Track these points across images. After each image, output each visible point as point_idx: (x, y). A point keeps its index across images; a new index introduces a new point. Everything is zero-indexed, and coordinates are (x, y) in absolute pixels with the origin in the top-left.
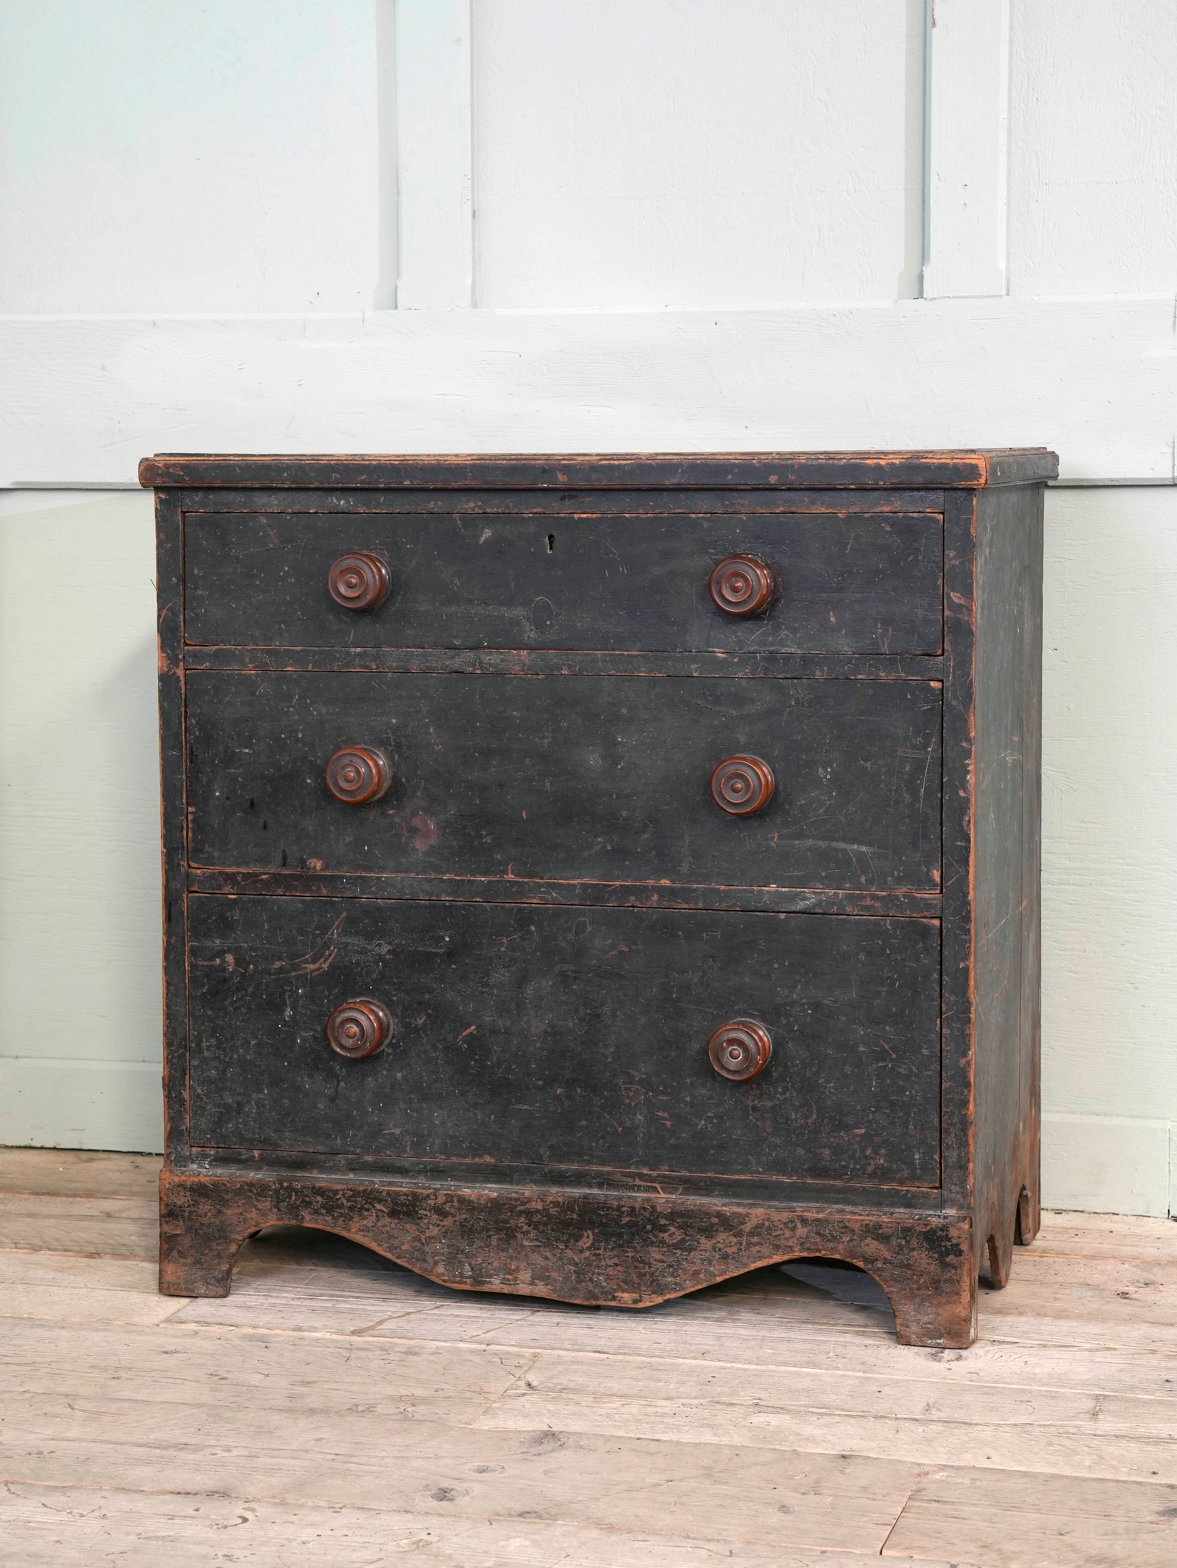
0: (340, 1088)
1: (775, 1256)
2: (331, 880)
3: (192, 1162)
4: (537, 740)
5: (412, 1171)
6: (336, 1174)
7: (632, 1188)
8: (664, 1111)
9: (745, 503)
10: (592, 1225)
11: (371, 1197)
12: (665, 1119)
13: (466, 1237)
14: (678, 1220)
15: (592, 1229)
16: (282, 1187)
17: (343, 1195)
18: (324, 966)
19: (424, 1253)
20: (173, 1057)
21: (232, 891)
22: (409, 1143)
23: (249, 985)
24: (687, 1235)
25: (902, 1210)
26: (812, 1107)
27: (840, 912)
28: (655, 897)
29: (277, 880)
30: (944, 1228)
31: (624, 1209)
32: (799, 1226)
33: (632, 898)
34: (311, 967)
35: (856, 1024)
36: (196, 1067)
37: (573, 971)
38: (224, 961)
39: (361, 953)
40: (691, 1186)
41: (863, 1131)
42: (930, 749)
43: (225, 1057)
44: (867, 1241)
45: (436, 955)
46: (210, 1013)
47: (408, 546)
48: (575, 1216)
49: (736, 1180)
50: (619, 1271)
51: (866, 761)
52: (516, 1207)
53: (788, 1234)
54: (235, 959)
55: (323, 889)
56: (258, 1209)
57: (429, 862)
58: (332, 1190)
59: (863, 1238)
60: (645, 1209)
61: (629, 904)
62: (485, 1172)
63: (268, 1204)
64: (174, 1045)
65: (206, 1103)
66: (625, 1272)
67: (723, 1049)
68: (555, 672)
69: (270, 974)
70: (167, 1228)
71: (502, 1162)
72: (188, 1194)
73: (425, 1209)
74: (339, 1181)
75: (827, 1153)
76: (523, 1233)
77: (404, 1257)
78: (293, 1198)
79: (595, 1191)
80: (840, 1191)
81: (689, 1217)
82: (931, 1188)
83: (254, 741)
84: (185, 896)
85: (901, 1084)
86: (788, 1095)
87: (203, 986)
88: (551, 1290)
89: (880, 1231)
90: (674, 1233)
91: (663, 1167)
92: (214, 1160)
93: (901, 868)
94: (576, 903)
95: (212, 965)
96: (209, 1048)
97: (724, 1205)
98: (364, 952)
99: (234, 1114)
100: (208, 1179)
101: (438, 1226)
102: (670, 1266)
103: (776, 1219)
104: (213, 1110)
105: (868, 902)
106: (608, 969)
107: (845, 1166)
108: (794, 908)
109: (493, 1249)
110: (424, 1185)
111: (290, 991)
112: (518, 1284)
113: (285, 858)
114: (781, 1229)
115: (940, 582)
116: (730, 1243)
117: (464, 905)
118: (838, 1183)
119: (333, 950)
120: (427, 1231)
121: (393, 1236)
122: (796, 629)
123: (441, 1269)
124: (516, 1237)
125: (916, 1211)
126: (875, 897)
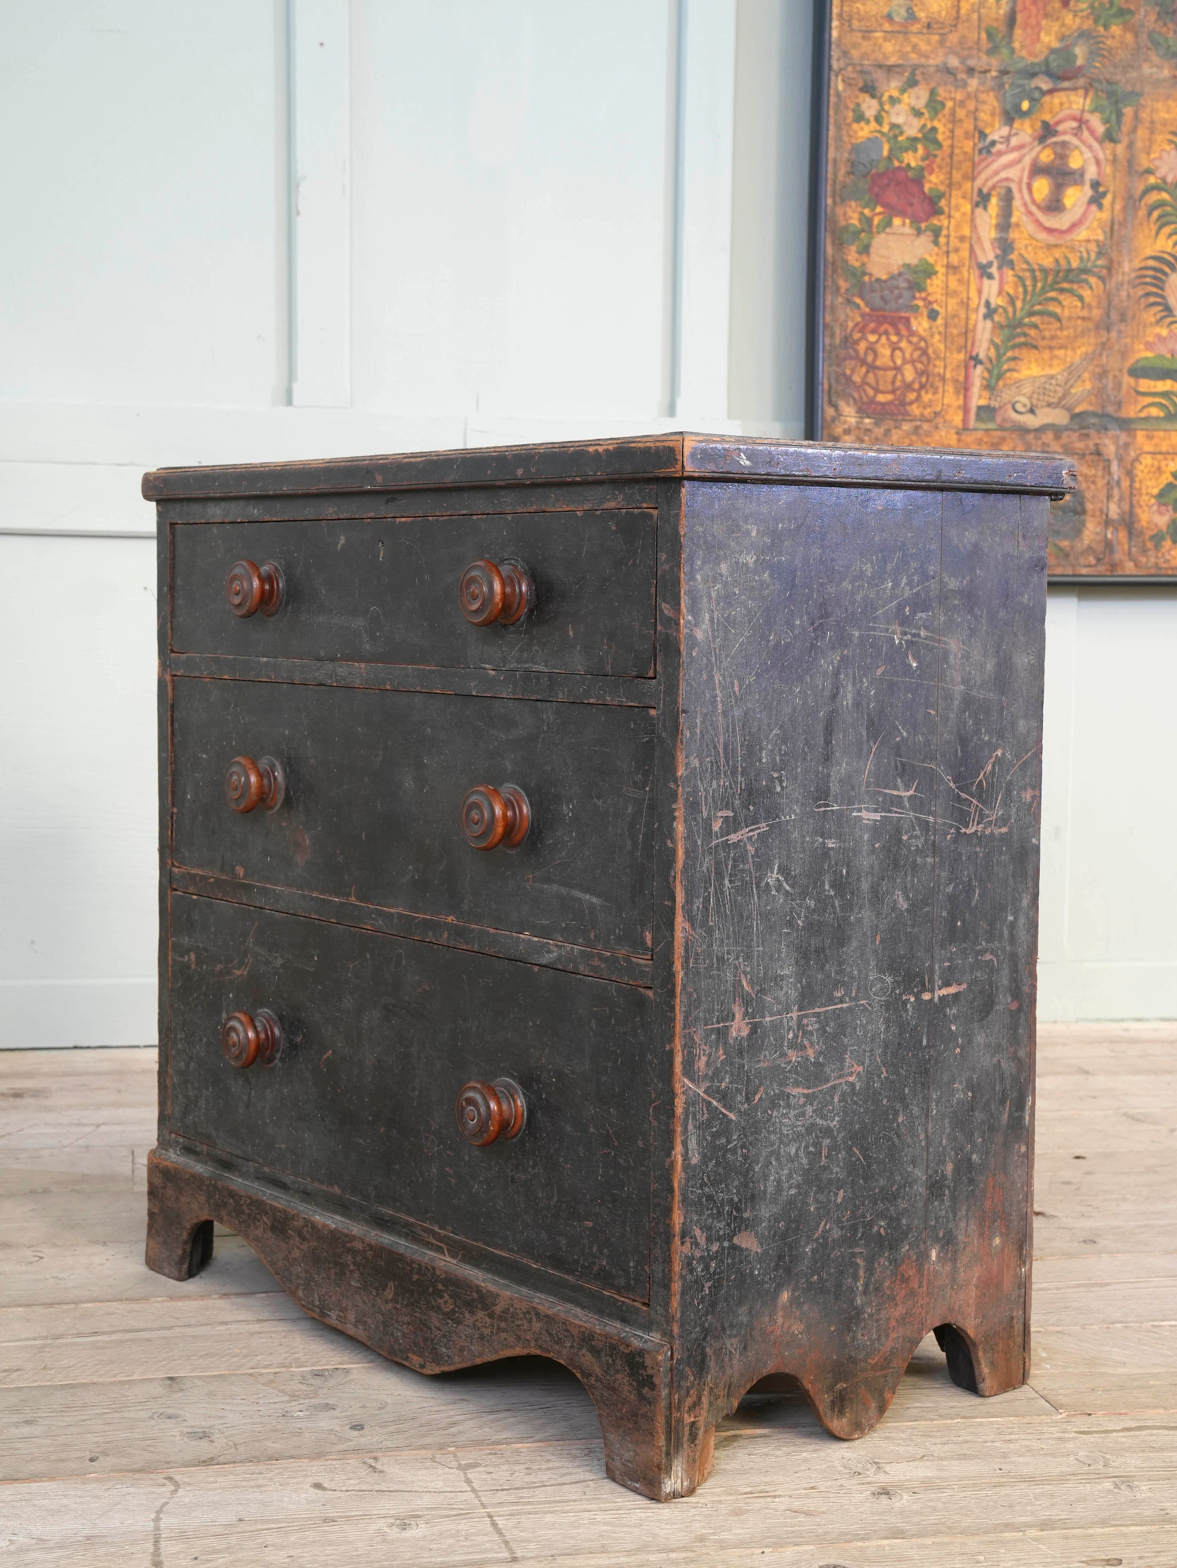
2: (248, 888)
3: (171, 1148)
4: (372, 757)
5: (288, 1188)
6: (247, 1180)
7: (424, 1244)
8: (450, 1167)
10: (393, 1276)
11: (262, 1208)
12: (451, 1176)
13: (316, 1265)
14: (450, 1288)
15: (394, 1281)
16: (213, 1184)
17: (246, 1202)
18: (244, 973)
19: (292, 1273)
21: (194, 892)
22: (290, 1161)
23: (203, 984)
24: (456, 1305)
25: (616, 1323)
26: (553, 1188)
27: (575, 971)
28: (445, 935)
29: (219, 884)
30: (641, 1353)
31: (415, 1265)
32: (534, 1319)
33: (430, 933)
34: (238, 972)
35: (588, 1100)
36: (174, 1057)
37: (394, 1006)
38: (189, 959)
40: (467, 1254)
41: (591, 1224)
42: (646, 789)
43: (189, 1051)
44: (583, 1351)
45: (309, 973)
46: (182, 1006)
47: (295, 555)
48: (383, 1264)
49: (498, 1255)
50: (410, 1331)
51: (598, 798)
52: (346, 1242)
53: (526, 1325)
54: (195, 957)
55: (244, 897)
56: (200, 1202)
57: (304, 878)
58: (240, 1195)
59: (580, 1346)
60: (429, 1269)
61: (429, 940)
63: (205, 1198)
65: (178, 1093)
66: (414, 1333)
67: (464, 1109)
68: (382, 687)
69: (215, 975)
70: (151, 1206)
71: (345, 1195)
72: (163, 1176)
73: (291, 1230)
74: (244, 1187)
75: (563, 1242)
76: (350, 1271)
77: (280, 1274)
78: (218, 1197)
79: (403, 1242)
80: (571, 1288)
81: (459, 1287)
82: (641, 1304)
83: (209, 747)
84: (169, 892)
85: (621, 1177)
86: (536, 1170)
87: (178, 980)
88: (368, 1337)
89: (593, 1343)
90: (447, 1301)
91: (448, 1228)
92: (182, 1148)
93: (621, 926)
94: (394, 933)
95: (184, 962)
96: (181, 1040)
97: (483, 1279)
98: (267, 963)
99: (193, 1107)
100: (176, 1165)
101: (299, 1248)
102: (444, 1336)
103: (518, 1306)
104: (182, 1100)
105: (596, 962)
106: (416, 1007)
107: (576, 1261)
108: (541, 962)
109: (332, 1282)
110: (293, 1204)
111: (225, 994)
112: (347, 1322)
113: (223, 863)
114: (521, 1319)
115: (653, 590)
116: (486, 1323)
117: (325, 925)
118: (571, 1279)
119: (250, 959)
120: (293, 1251)
121: (273, 1251)
122: (544, 644)
123: (301, 1293)
124: (346, 1274)
125: (626, 1328)
126: (601, 958)
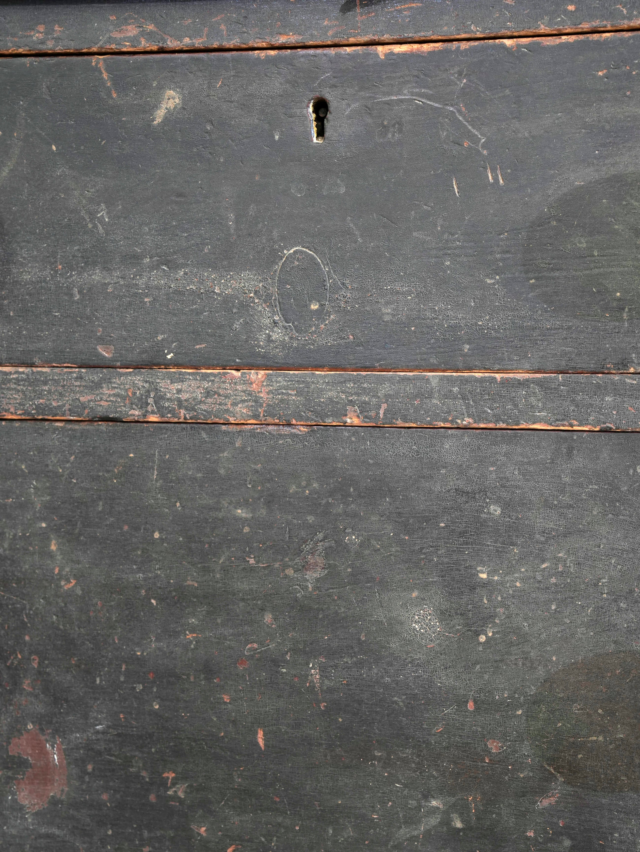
4: (290, 572)
57: (48, 836)
68: (329, 421)
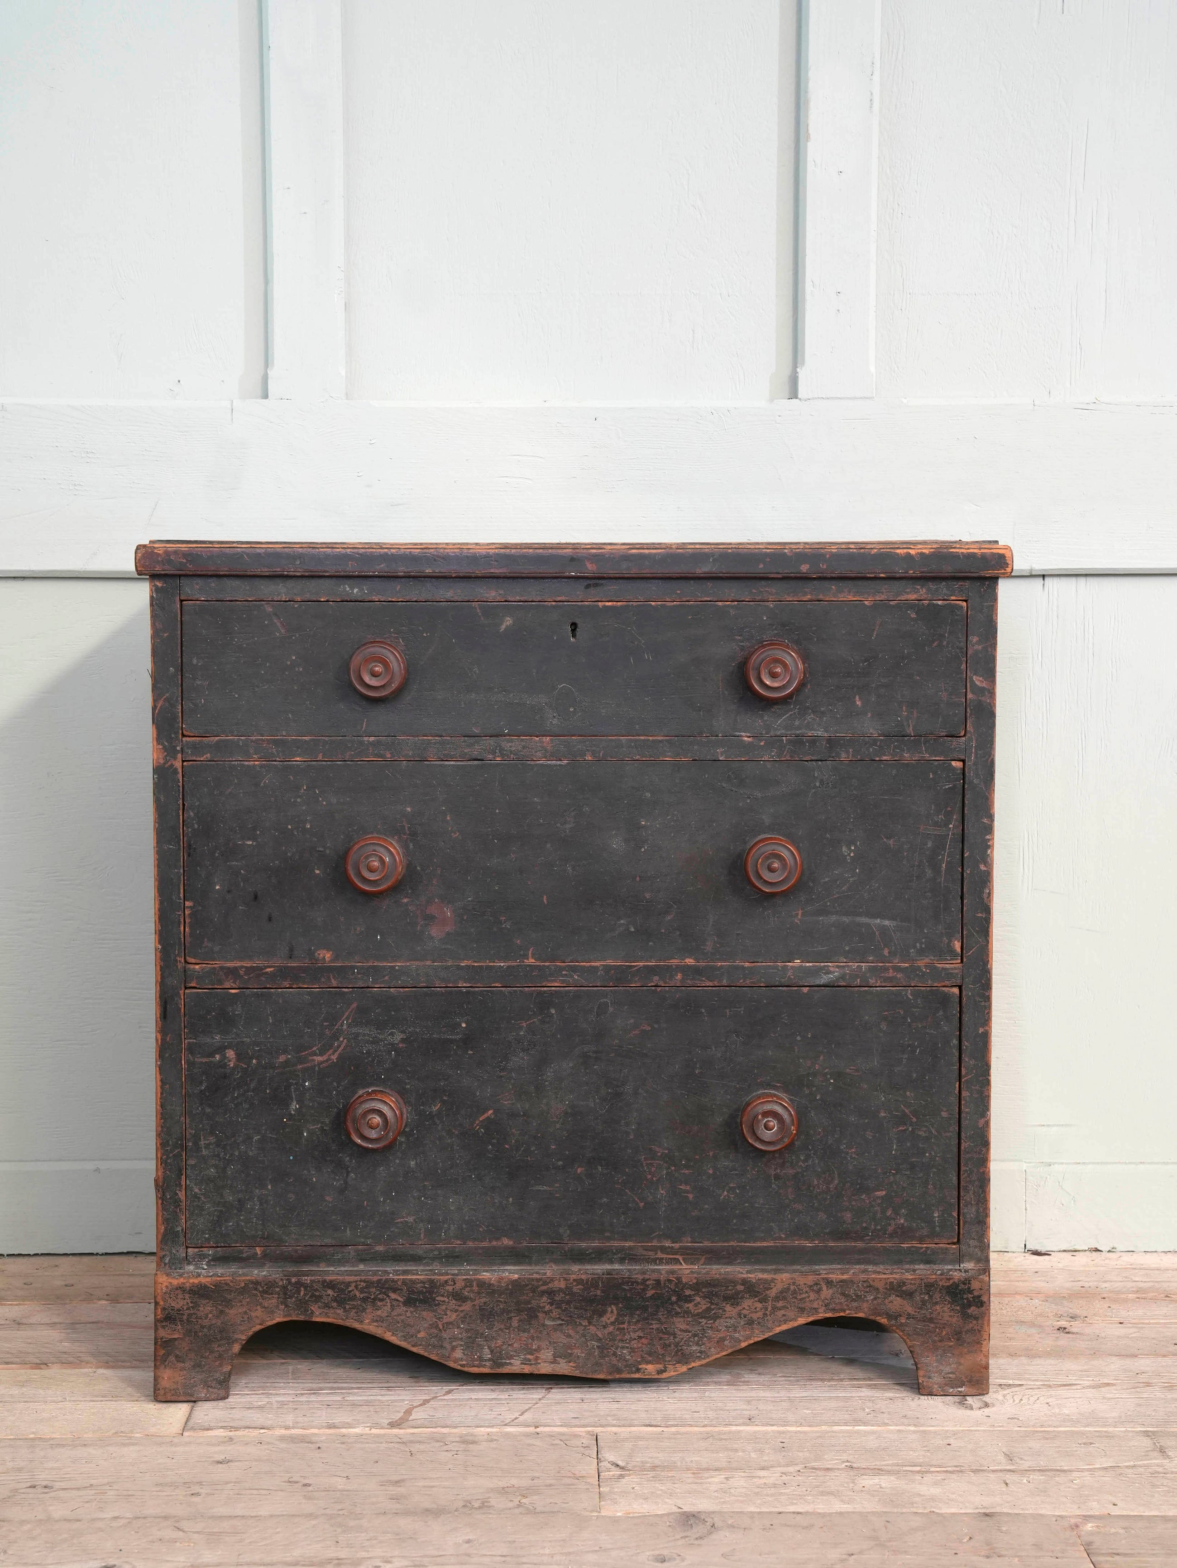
0: (349, 1179)
1: (799, 1319)
2: (341, 971)
3: (189, 1264)
4: (558, 825)
5: (426, 1258)
6: (344, 1266)
7: (654, 1261)
8: (686, 1184)
9: (772, 592)
10: (616, 1300)
11: (386, 1287)
12: (687, 1192)
13: (485, 1320)
14: (704, 1290)
15: (616, 1304)
16: (290, 1282)
17: (356, 1287)
18: (332, 1057)
19: (441, 1339)
20: (168, 1158)
21: (234, 986)
22: (423, 1230)
23: (251, 1080)
24: (712, 1304)
25: (922, 1266)
26: (834, 1173)
27: (864, 984)
28: (679, 976)
29: (283, 972)
30: (966, 1282)
31: (648, 1283)
32: (824, 1288)
33: (656, 978)
34: (320, 1058)
35: (877, 1090)
36: (193, 1167)
37: (596, 1052)
38: (224, 1057)
39: (372, 1043)
40: (714, 1256)
41: (884, 1193)
42: (951, 826)
43: (225, 1154)
44: (891, 1298)
45: (452, 1041)
46: (208, 1110)
47: (425, 635)
48: (599, 1292)
49: (759, 1247)
50: (643, 1344)
51: (889, 838)
52: (538, 1287)
53: (812, 1296)
54: (236, 1054)
55: (333, 980)
56: (264, 1307)
57: (445, 949)
58: (344, 1283)
59: (887, 1295)
60: (670, 1281)
61: (653, 984)
62: (503, 1255)
63: (274, 1301)
64: (168, 1145)
65: (204, 1202)
66: (649, 1344)
67: (759, 1121)
68: (578, 758)
69: (274, 1068)
70: (162, 1333)
71: (521, 1243)
72: (187, 1296)
73: (443, 1296)
74: (351, 1273)
75: (848, 1216)
76: (545, 1312)
77: (420, 1345)
78: (302, 1293)
79: (617, 1266)
80: (861, 1251)
81: (714, 1286)
82: (949, 1244)
83: (258, 832)
84: (182, 992)
85: (921, 1146)
86: (810, 1162)
87: (201, 1083)
88: (574, 1367)
89: (904, 1288)
90: (699, 1303)
91: (684, 1239)
92: (213, 1260)
93: (923, 940)
94: (598, 985)
95: (212, 1062)
96: (207, 1146)
97: (748, 1272)
98: (376, 1042)
99: (235, 1212)
100: (209, 1279)
101: (456, 1311)
102: (695, 1335)
103: (802, 1283)
104: (212, 1209)
105: (891, 973)
106: (631, 1048)
107: (866, 1228)
108: (818, 982)
109: (514, 1330)
110: (441, 1272)
111: (296, 1084)
112: (539, 1363)
113: (291, 950)
114: (806, 1292)
115: (963, 666)
116: (756, 1308)
117: (481, 991)
118: (860, 1244)
119: (343, 1041)
120: (445, 1317)
121: (409, 1325)
122: (823, 713)
123: (458, 1354)
124: (537, 1317)
125: (936, 1267)
126: (897, 969)
